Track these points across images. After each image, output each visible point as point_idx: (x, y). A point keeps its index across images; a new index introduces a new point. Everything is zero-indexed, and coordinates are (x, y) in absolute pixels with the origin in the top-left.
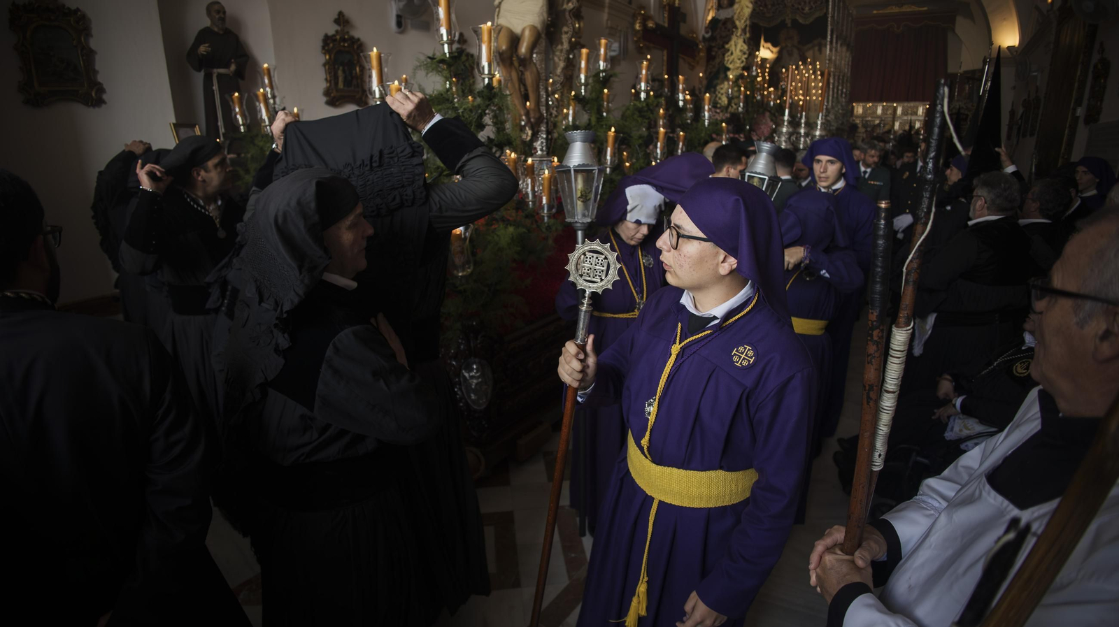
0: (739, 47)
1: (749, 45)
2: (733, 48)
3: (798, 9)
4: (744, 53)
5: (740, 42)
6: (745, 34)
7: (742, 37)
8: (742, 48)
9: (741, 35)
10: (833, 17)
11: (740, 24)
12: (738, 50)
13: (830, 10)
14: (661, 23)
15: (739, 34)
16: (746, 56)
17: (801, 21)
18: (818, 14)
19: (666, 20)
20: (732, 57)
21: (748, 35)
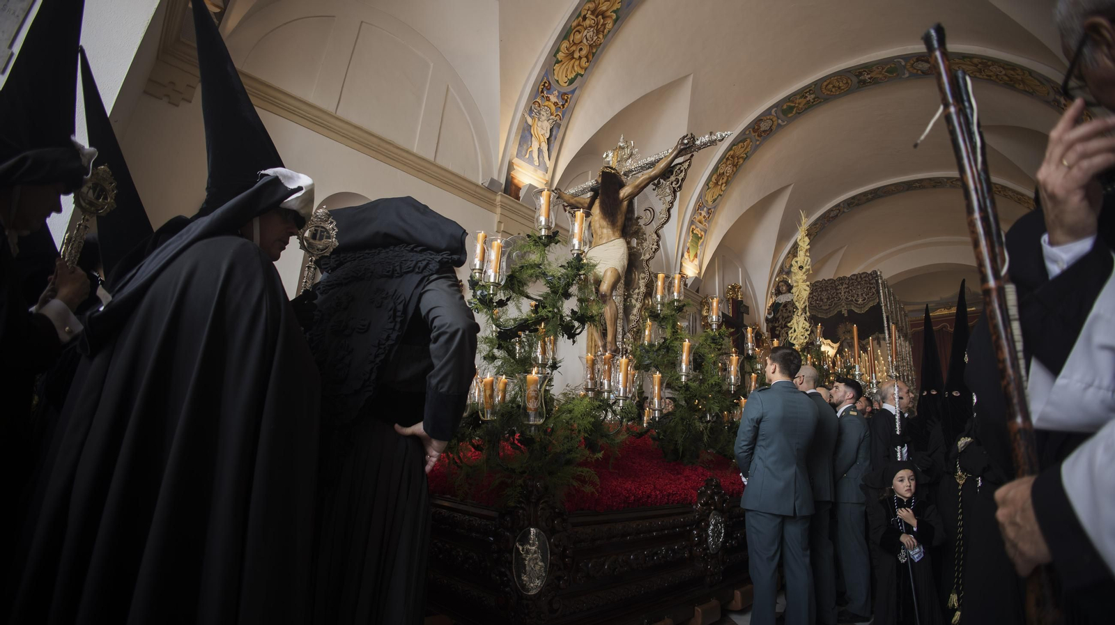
0: (801, 325)
1: (810, 323)
2: (795, 326)
3: (852, 301)
4: (807, 330)
5: (802, 319)
6: (806, 313)
7: (803, 316)
8: (804, 326)
9: (801, 315)
10: (886, 305)
11: (800, 305)
12: (800, 327)
13: (882, 300)
14: (727, 313)
15: (799, 314)
16: (808, 332)
17: (856, 311)
18: (871, 304)
19: (731, 311)
20: (796, 334)
21: (808, 314)
